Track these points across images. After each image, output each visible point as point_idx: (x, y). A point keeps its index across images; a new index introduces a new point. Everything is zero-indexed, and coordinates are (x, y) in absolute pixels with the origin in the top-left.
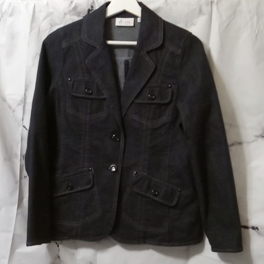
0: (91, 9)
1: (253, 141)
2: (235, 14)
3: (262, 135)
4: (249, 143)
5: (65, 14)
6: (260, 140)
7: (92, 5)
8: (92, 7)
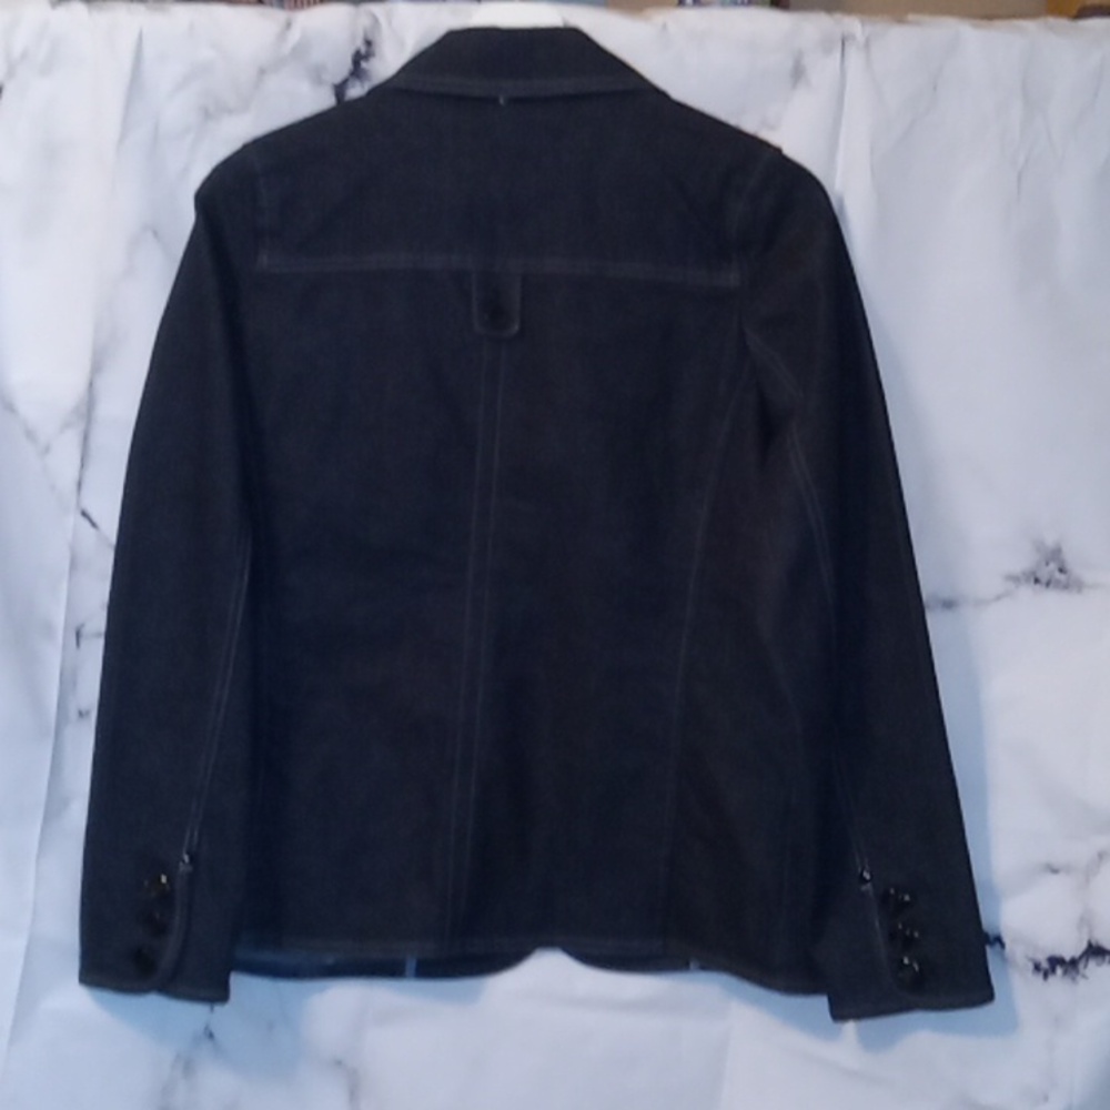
0: (363, 50)
1: (998, 598)
2: (935, 88)
3: (1034, 573)
4: (981, 603)
5: (262, 72)
6: (1027, 592)
7: (370, 38)
8: (368, 43)
